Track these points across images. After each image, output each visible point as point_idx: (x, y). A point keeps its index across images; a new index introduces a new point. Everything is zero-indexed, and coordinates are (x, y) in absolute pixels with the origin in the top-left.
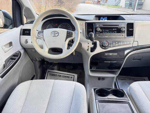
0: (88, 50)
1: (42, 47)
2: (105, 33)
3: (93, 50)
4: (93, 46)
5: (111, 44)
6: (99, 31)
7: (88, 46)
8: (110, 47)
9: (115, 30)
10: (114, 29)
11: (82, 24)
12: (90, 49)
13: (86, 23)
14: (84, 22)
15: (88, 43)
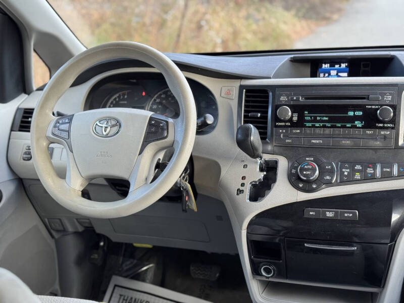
0: (240, 192)
1: (61, 174)
2: (314, 126)
3: (259, 191)
4: (262, 175)
5: (331, 172)
6: (287, 118)
7: (244, 178)
8: (329, 184)
9: (356, 118)
10: (351, 114)
11: (228, 93)
12: (247, 189)
13: (242, 87)
14: (237, 84)
15: (245, 166)
